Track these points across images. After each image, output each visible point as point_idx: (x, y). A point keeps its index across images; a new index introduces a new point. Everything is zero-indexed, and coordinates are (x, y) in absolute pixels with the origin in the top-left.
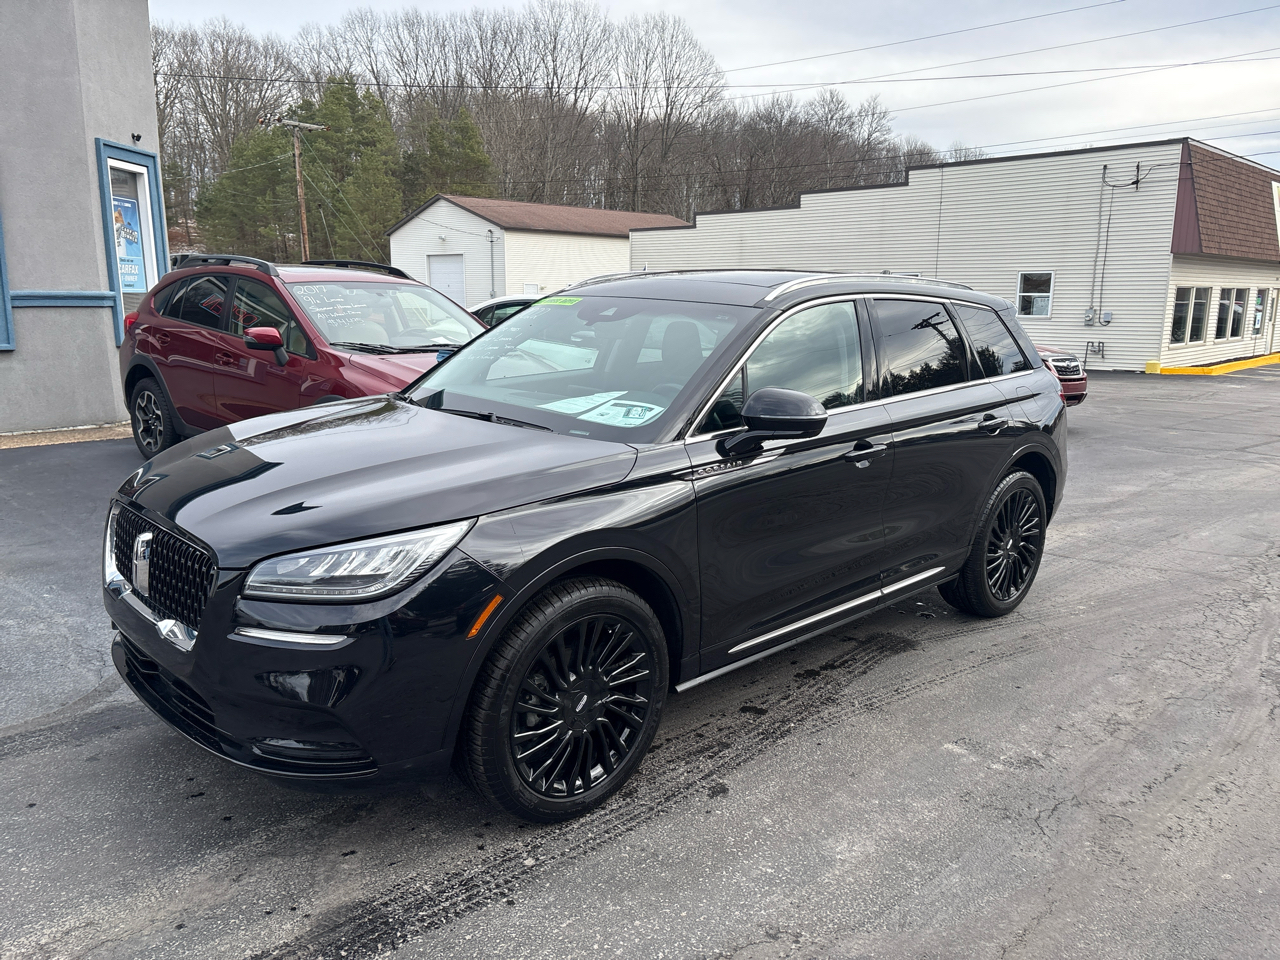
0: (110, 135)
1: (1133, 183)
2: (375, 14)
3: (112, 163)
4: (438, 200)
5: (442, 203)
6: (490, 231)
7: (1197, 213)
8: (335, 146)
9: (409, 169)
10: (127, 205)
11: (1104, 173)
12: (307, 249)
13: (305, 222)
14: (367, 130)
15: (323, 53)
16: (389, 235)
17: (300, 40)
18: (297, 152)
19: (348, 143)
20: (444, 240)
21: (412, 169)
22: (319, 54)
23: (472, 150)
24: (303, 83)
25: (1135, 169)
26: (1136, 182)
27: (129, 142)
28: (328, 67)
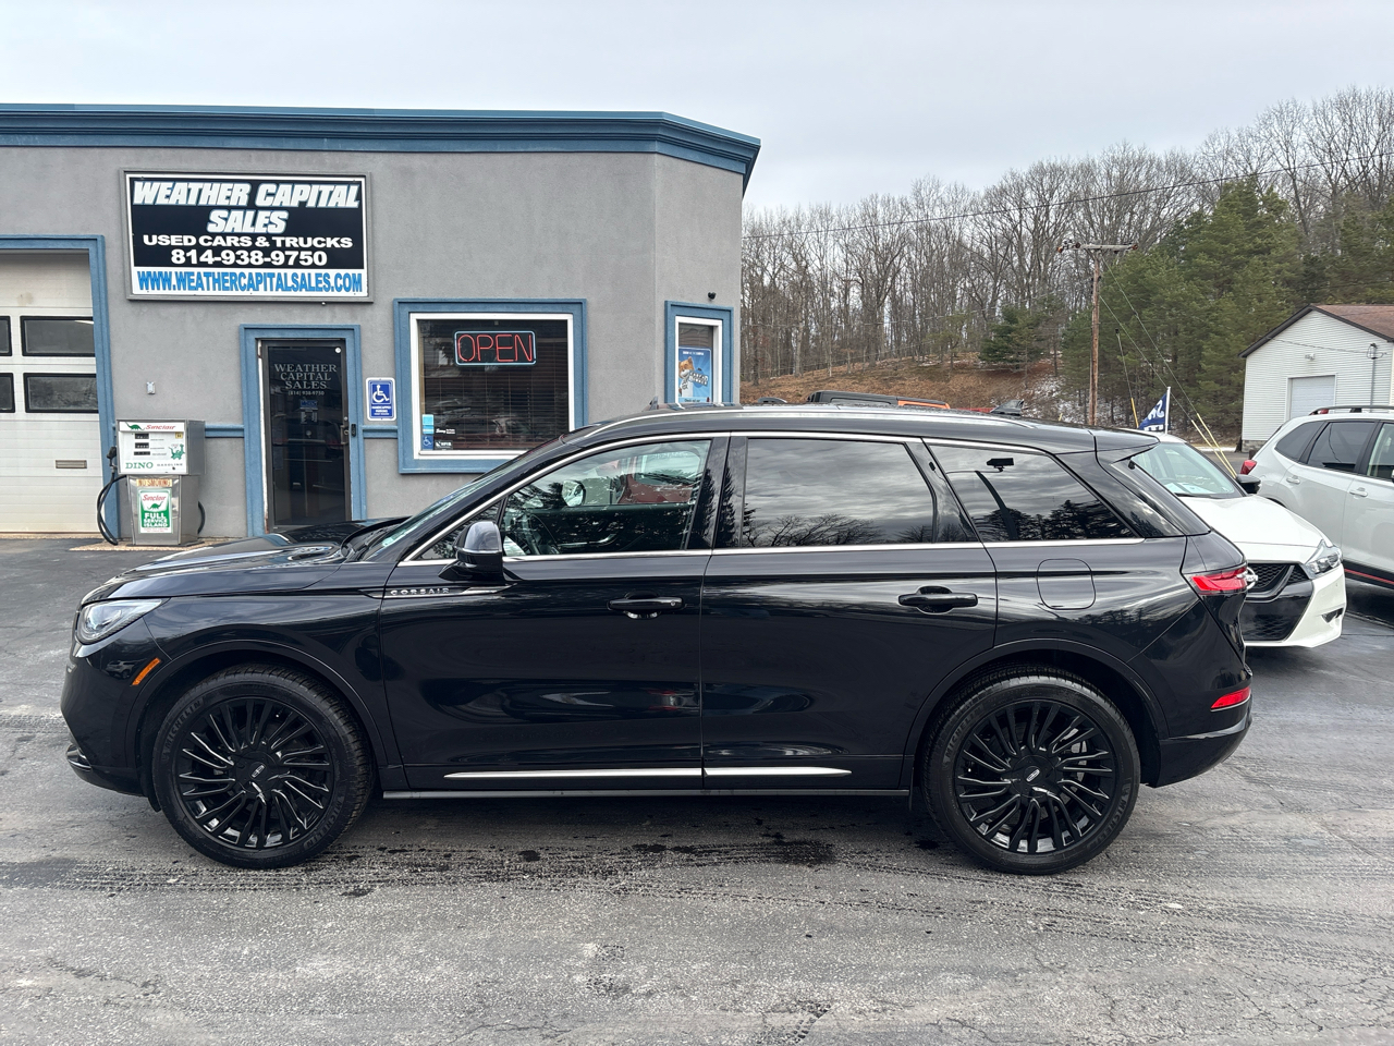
0: (682, 297)
2: (1299, 103)
3: (679, 319)
4: (1310, 311)
5: (1315, 314)
6: (1373, 345)
8: (1220, 259)
9: (1309, 276)
10: (699, 354)
12: (1096, 377)
13: (1096, 350)
14: (1262, 237)
15: (1230, 159)
16: (1245, 356)
19: (1237, 253)
20: (1312, 359)
21: (1314, 275)
22: (1225, 160)
27: (703, 301)
28: (1235, 171)
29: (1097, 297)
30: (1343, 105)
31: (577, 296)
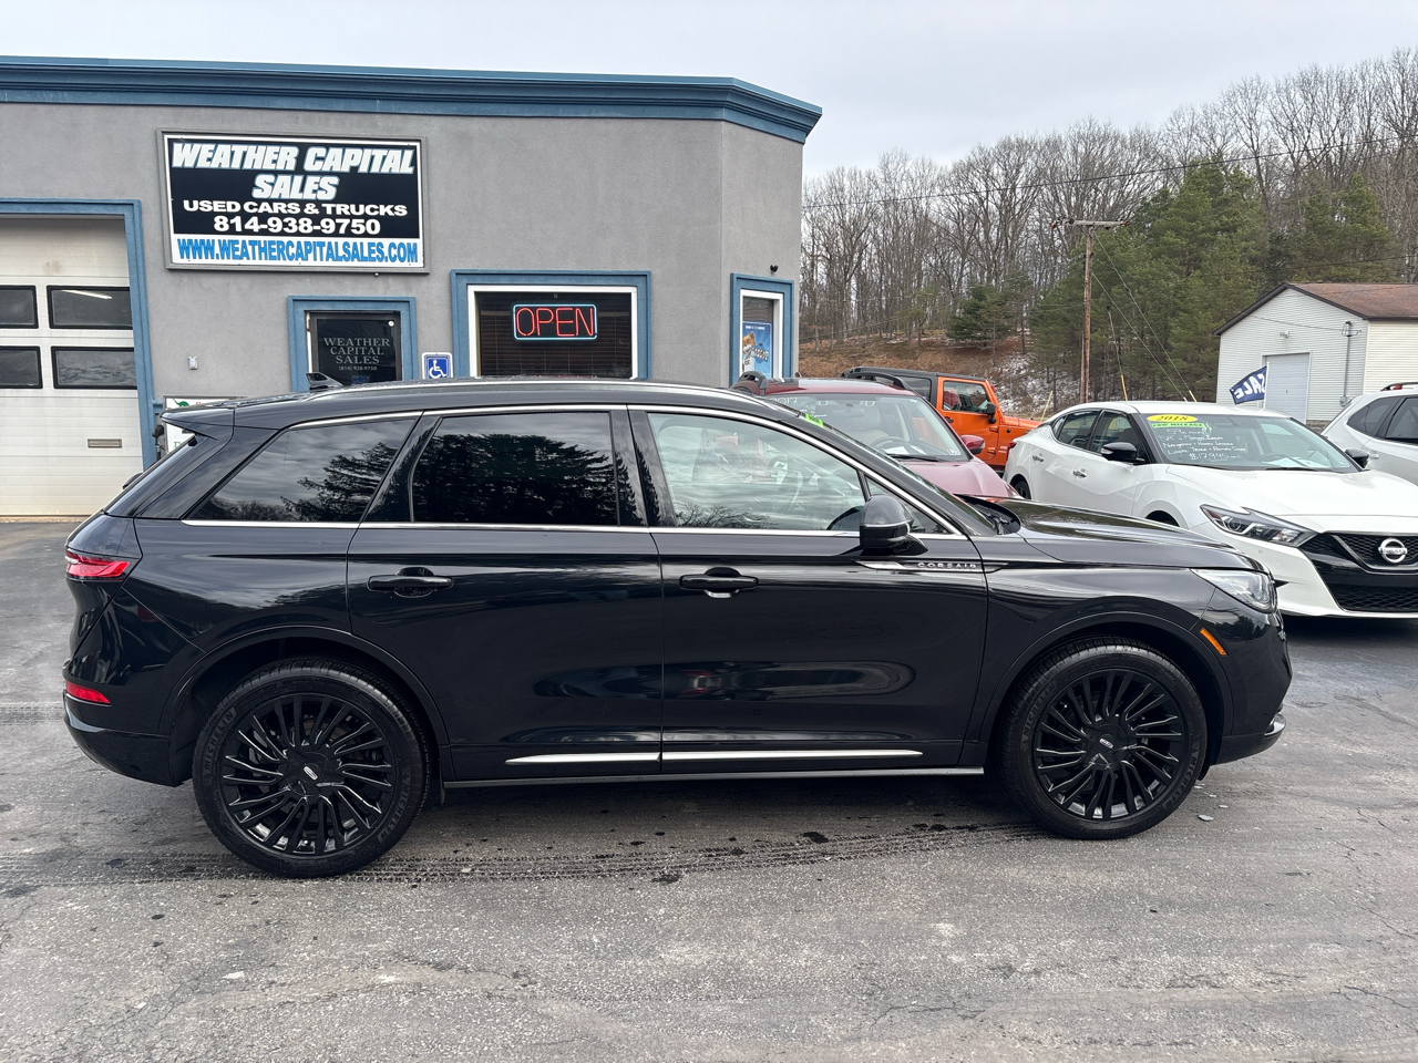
0: (747, 269)
2: (1262, 80)
3: (744, 293)
4: (1285, 289)
5: (1290, 293)
6: (1349, 323)
8: (1187, 236)
9: (1276, 255)
10: (760, 328)
12: (1088, 354)
14: (1228, 214)
15: (1195, 136)
16: (1220, 334)
17: (1170, 126)
18: (1088, 253)
19: (1203, 231)
20: (1287, 336)
21: (1280, 253)
22: (1190, 137)
23: (1364, 223)
24: (1168, 171)
27: (765, 274)
28: (1199, 149)
29: (1090, 274)
31: (641, 268)
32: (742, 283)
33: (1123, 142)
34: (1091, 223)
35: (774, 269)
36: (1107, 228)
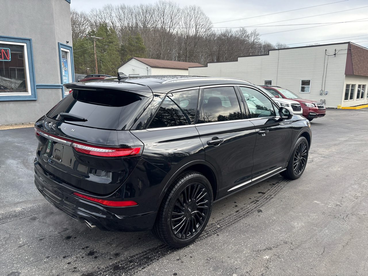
0: (61, 41)
1: (334, 55)
2: (112, 5)
3: (62, 49)
4: (132, 58)
5: (133, 60)
6: (147, 67)
7: (352, 63)
9: (122, 50)
10: (65, 61)
11: (326, 52)
12: (97, 72)
13: (97, 65)
14: (111, 39)
15: (98, 17)
16: (118, 69)
17: (91, 13)
18: (95, 45)
20: (134, 70)
21: (123, 50)
22: (96, 17)
23: (140, 44)
25: (335, 51)
26: (335, 54)
28: (99, 20)
29: (96, 51)
30: (123, 8)
31: (28, 37)
32: (61, 45)
33: (78, 15)
34: (95, 37)
35: (68, 42)
36: (98, 39)
